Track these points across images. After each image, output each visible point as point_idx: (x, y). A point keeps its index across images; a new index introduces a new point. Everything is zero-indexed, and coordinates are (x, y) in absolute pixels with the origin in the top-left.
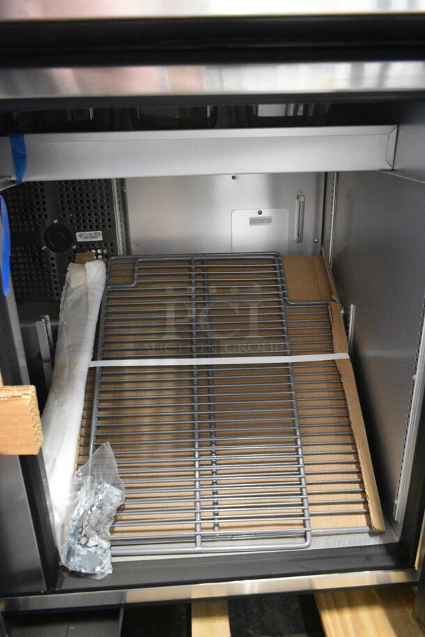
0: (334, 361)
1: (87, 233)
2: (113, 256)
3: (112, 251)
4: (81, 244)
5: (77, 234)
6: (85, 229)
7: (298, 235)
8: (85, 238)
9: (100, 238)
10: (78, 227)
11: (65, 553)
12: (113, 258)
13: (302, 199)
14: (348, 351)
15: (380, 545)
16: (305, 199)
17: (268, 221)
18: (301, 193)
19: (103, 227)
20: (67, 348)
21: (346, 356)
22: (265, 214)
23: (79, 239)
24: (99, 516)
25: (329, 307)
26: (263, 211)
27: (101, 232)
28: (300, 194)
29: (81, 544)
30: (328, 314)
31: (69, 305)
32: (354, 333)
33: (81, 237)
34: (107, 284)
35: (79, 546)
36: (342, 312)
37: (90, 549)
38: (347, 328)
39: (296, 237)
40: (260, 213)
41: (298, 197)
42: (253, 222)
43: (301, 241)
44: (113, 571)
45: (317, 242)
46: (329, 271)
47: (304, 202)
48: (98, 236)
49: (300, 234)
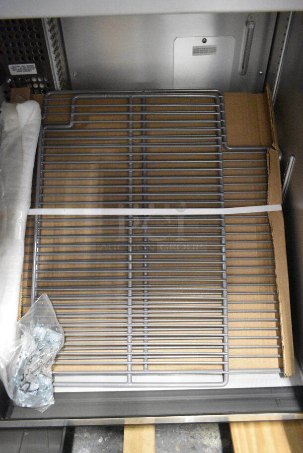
0: (266, 214)
1: (21, 65)
2: (50, 91)
3: (48, 85)
4: (15, 78)
5: (10, 66)
6: (17, 62)
7: (243, 67)
8: (19, 71)
9: (34, 72)
10: (10, 59)
11: (12, 391)
12: (49, 94)
13: (251, 26)
14: (281, 202)
15: (288, 387)
16: (254, 26)
17: (211, 50)
18: (251, 18)
19: (36, 58)
20: (5, 197)
21: (278, 208)
22: (210, 42)
23: (13, 73)
24: (39, 364)
25: (268, 155)
26: (208, 39)
27: (34, 65)
28: (249, 19)
29: (22, 390)
30: (266, 162)
31: (5, 150)
32: (290, 183)
33: (15, 70)
34: (43, 124)
35: (22, 392)
36: (280, 157)
37: (31, 394)
38: (283, 177)
39: (240, 69)
40: (204, 41)
41: (247, 23)
42: (197, 51)
43: (245, 74)
44: (55, 403)
45: (261, 75)
46: (271, 109)
47: (253, 30)
48: (31, 70)
49: (245, 65)
